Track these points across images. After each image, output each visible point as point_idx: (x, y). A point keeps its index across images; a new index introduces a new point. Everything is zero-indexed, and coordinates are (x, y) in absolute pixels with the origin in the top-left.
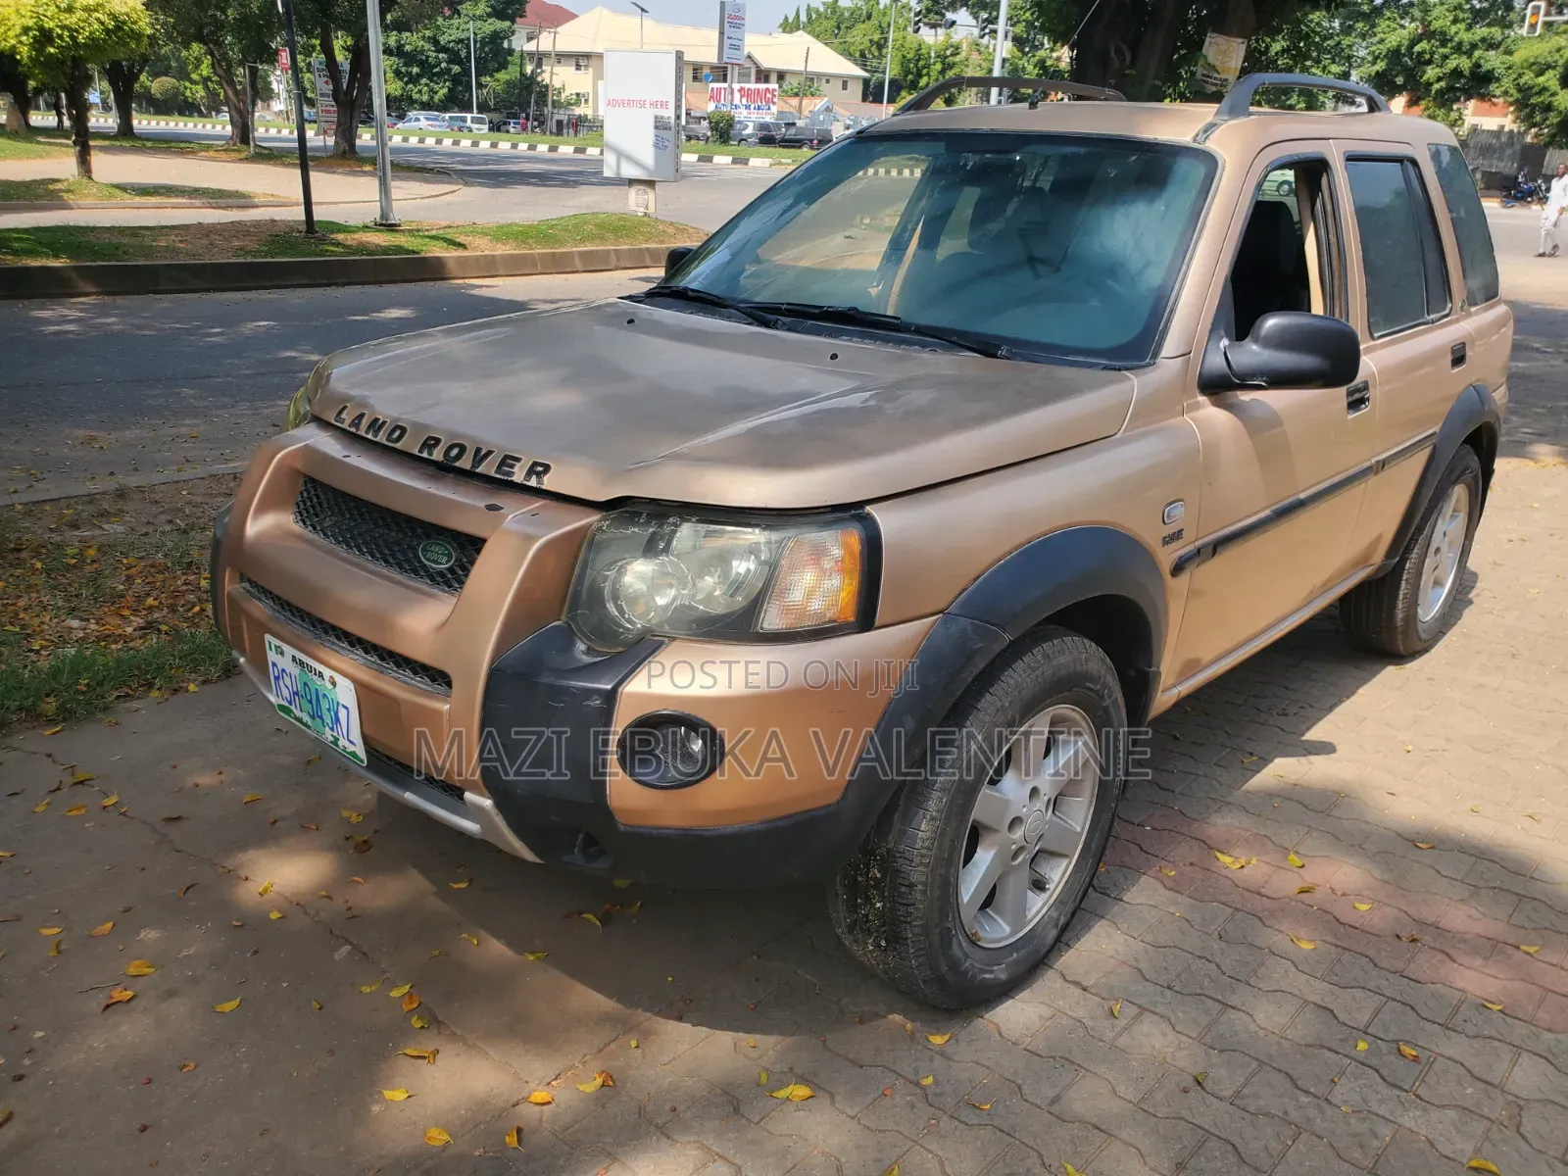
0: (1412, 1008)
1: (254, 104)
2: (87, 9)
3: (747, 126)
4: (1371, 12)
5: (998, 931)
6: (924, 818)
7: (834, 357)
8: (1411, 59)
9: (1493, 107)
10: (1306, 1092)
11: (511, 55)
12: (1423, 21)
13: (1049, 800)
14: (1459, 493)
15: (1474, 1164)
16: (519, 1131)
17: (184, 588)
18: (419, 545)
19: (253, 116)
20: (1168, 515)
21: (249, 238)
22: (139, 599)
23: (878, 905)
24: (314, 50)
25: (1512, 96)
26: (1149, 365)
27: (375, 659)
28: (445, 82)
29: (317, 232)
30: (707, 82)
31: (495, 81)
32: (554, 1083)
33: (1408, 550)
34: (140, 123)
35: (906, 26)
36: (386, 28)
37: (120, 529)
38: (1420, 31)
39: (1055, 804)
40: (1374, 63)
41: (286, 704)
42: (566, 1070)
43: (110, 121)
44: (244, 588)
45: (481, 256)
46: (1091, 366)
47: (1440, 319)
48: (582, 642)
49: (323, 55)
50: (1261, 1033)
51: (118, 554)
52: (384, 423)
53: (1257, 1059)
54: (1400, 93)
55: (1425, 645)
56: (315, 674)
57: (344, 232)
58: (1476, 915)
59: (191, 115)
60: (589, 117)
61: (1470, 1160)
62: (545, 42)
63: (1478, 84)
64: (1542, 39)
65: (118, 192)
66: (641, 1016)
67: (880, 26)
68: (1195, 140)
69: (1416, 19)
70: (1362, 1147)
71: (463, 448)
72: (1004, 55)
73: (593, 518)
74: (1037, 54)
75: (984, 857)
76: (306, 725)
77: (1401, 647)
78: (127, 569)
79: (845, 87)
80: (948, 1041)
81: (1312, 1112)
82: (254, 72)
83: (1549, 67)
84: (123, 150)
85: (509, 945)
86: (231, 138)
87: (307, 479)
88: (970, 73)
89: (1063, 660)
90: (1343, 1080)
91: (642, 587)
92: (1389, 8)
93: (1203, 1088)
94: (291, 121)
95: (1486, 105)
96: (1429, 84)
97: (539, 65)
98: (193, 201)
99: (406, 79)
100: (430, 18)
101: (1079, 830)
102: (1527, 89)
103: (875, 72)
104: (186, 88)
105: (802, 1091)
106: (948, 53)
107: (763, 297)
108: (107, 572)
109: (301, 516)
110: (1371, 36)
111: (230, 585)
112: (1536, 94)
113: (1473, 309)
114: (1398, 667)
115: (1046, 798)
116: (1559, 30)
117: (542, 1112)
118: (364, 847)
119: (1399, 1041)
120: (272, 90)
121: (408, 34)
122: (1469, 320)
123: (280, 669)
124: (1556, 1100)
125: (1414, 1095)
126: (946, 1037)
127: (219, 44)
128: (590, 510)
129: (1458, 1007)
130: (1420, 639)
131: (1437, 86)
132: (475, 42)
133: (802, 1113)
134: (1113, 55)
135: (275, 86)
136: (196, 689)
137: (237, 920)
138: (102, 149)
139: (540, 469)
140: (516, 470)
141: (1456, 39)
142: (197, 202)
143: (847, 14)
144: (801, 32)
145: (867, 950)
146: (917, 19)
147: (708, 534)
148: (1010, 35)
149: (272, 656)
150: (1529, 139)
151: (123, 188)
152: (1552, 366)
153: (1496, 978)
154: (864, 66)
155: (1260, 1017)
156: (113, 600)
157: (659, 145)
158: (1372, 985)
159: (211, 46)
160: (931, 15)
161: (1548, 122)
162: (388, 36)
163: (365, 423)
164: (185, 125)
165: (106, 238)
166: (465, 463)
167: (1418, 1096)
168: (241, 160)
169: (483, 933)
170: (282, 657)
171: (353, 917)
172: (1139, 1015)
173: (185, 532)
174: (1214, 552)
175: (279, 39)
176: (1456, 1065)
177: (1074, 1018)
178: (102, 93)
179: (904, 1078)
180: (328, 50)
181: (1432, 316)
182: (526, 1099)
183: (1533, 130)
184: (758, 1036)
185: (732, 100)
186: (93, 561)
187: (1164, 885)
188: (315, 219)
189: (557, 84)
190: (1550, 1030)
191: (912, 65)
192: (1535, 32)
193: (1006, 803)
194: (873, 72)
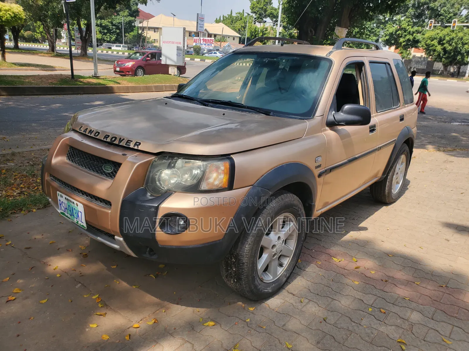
0: (385, 299)
1: (56, 40)
2: (6, 10)
3: (205, 50)
4: (385, 22)
5: (269, 278)
6: (247, 244)
7: (224, 114)
8: (396, 36)
9: (419, 50)
10: (354, 322)
11: (135, 28)
12: (399, 25)
13: (283, 240)
14: (403, 157)
15: (399, 340)
16: (130, 335)
17: (32, 182)
18: (103, 166)
19: (56, 43)
20: (317, 161)
21: (54, 79)
22: (18, 185)
23: (234, 269)
24: (75, 24)
25: (424, 47)
26: (312, 118)
27: (90, 198)
28: (114, 35)
29: (75, 78)
30: (193, 37)
31: (130, 35)
32: (140, 322)
33: (389, 173)
34: (20, 45)
35: (252, 22)
36: (97, 18)
37: (13, 164)
38: (398, 28)
39: (285, 242)
40: (386, 37)
41: (63, 212)
42: (144, 318)
43: (12, 44)
44: (51, 179)
45: (125, 86)
46: (296, 118)
47: (396, 108)
48: (149, 192)
49: (77, 26)
50: (343, 307)
51: (12, 172)
52: (93, 131)
53: (341, 314)
54: (393, 45)
55: (395, 200)
56: (72, 203)
57: (83, 78)
58: (404, 274)
59: (36, 43)
60: (158, 46)
61: (398, 339)
62: (145, 24)
63: (415, 43)
64: (433, 31)
65: (13, 65)
66: (166, 303)
67: (244, 22)
68: (326, 55)
69: (397, 25)
70: (369, 336)
71: (116, 138)
72: (280, 31)
73: (153, 158)
74: (290, 31)
75: (265, 256)
76: (69, 218)
77: (387, 201)
78: (15, 176)
79: (234, 39)
80: (254, 309)
81: (355, 328)
82: (56, 30)
83: (435, 39)
84: (15, 53)
85: (128, 283)
86: (49, 50)
87: (70, 147)
88: (270, 36)
89: (287, 200)
90: (365, 319)
91: (167, 177)
92: (390, 21)
93: (326, 322)
94: (67, 45)
95: (417, 49)
96: (401, 43)
97: (143, 30)
98: (36, 68)
99: (103, 34)
100: (111, 16)
101: (292, 249)
102: (429, 45)
103: (243, 35)
104: (35, 35)
105: (212, 323)
106: (264, 30)
107: (205, 97)
108: (8, 177)
109: (69, 157)
110: (385, 29)
111: (47, 178)
112: (431, 46)
113: (406, 105)
114: (387, 207)
115: (282, 240)
116: (438, 28)
117: (136, 330)
118: (86, 256)
119: (381, 308)
120: (62, 36)
121: (103, 20)
122: (405, 108)
123: (61, 202)
124: (422, 323)
125: (384, 322)
126: (254, 308)
127: (46, 22)
128: (152, 156)
129: (397, 299)
130: (393, 199)
131: (403, 44)
132: (124, 23)
133: (212, 330)
134: (309, 32)
135: (62, 35)
136: (36, 211)
137: (47, 277)
138: (8, 52)
139: (138, 144)
140: (131, 144)
141: (409, 30)
142: (38, 69)
143: (234, 18)
144: (221, 23)
145: (231, 283)
146: (255, 20)
147: (186, 162)
148: (282, 26)
149: (59, 198)
150: (429, 59)
151: (15, 64)
152: (434, 124)
153: (408, 291)
154: (239, 33)
155: (343, 302)
156: (10, 185)
157: (178, 55)
158: (374, 293)
159: (43, 22)
160: (259, 19)
161: (434, 55)
162: (97, 21)
163: (88, 131)
164: (35, 46)
165: (10, 79)
166: (116, 142)
167: (385, 323)
168: (52, 56)
169: (120, 280)
170: (62, 198)
171: (82, 275)
172: (309, 302)
173: (33, 166)
174: (330, 171)
175: (64, 21)
176: (395, 314)
177: (290, 303)
178: (9, 36)
179: (241, 319)
180: (79, 24)
181: (394, 107)
182: (132, 327)
183: (430, 57)
184: (200, 309)
185: (201, 42)
186: (4, 174)
187: (317, 266)
188: (74, 74)
189: (148, 37)
190: (422, 305)
191: (253, 34)
192: (431, 29)
193: (271, 241)
194: (242, 35)
